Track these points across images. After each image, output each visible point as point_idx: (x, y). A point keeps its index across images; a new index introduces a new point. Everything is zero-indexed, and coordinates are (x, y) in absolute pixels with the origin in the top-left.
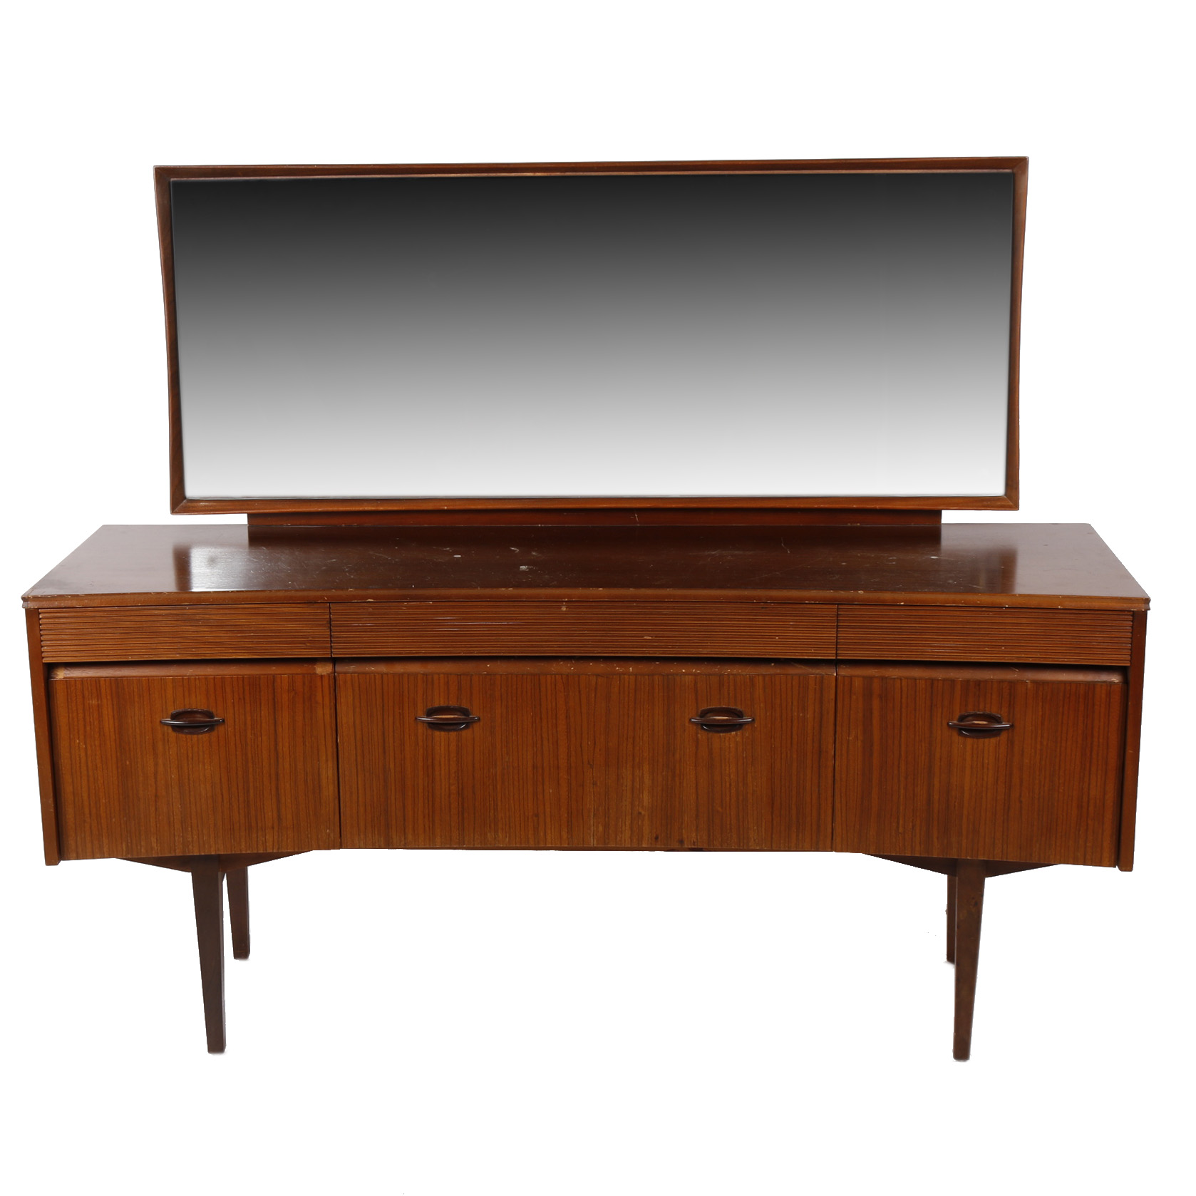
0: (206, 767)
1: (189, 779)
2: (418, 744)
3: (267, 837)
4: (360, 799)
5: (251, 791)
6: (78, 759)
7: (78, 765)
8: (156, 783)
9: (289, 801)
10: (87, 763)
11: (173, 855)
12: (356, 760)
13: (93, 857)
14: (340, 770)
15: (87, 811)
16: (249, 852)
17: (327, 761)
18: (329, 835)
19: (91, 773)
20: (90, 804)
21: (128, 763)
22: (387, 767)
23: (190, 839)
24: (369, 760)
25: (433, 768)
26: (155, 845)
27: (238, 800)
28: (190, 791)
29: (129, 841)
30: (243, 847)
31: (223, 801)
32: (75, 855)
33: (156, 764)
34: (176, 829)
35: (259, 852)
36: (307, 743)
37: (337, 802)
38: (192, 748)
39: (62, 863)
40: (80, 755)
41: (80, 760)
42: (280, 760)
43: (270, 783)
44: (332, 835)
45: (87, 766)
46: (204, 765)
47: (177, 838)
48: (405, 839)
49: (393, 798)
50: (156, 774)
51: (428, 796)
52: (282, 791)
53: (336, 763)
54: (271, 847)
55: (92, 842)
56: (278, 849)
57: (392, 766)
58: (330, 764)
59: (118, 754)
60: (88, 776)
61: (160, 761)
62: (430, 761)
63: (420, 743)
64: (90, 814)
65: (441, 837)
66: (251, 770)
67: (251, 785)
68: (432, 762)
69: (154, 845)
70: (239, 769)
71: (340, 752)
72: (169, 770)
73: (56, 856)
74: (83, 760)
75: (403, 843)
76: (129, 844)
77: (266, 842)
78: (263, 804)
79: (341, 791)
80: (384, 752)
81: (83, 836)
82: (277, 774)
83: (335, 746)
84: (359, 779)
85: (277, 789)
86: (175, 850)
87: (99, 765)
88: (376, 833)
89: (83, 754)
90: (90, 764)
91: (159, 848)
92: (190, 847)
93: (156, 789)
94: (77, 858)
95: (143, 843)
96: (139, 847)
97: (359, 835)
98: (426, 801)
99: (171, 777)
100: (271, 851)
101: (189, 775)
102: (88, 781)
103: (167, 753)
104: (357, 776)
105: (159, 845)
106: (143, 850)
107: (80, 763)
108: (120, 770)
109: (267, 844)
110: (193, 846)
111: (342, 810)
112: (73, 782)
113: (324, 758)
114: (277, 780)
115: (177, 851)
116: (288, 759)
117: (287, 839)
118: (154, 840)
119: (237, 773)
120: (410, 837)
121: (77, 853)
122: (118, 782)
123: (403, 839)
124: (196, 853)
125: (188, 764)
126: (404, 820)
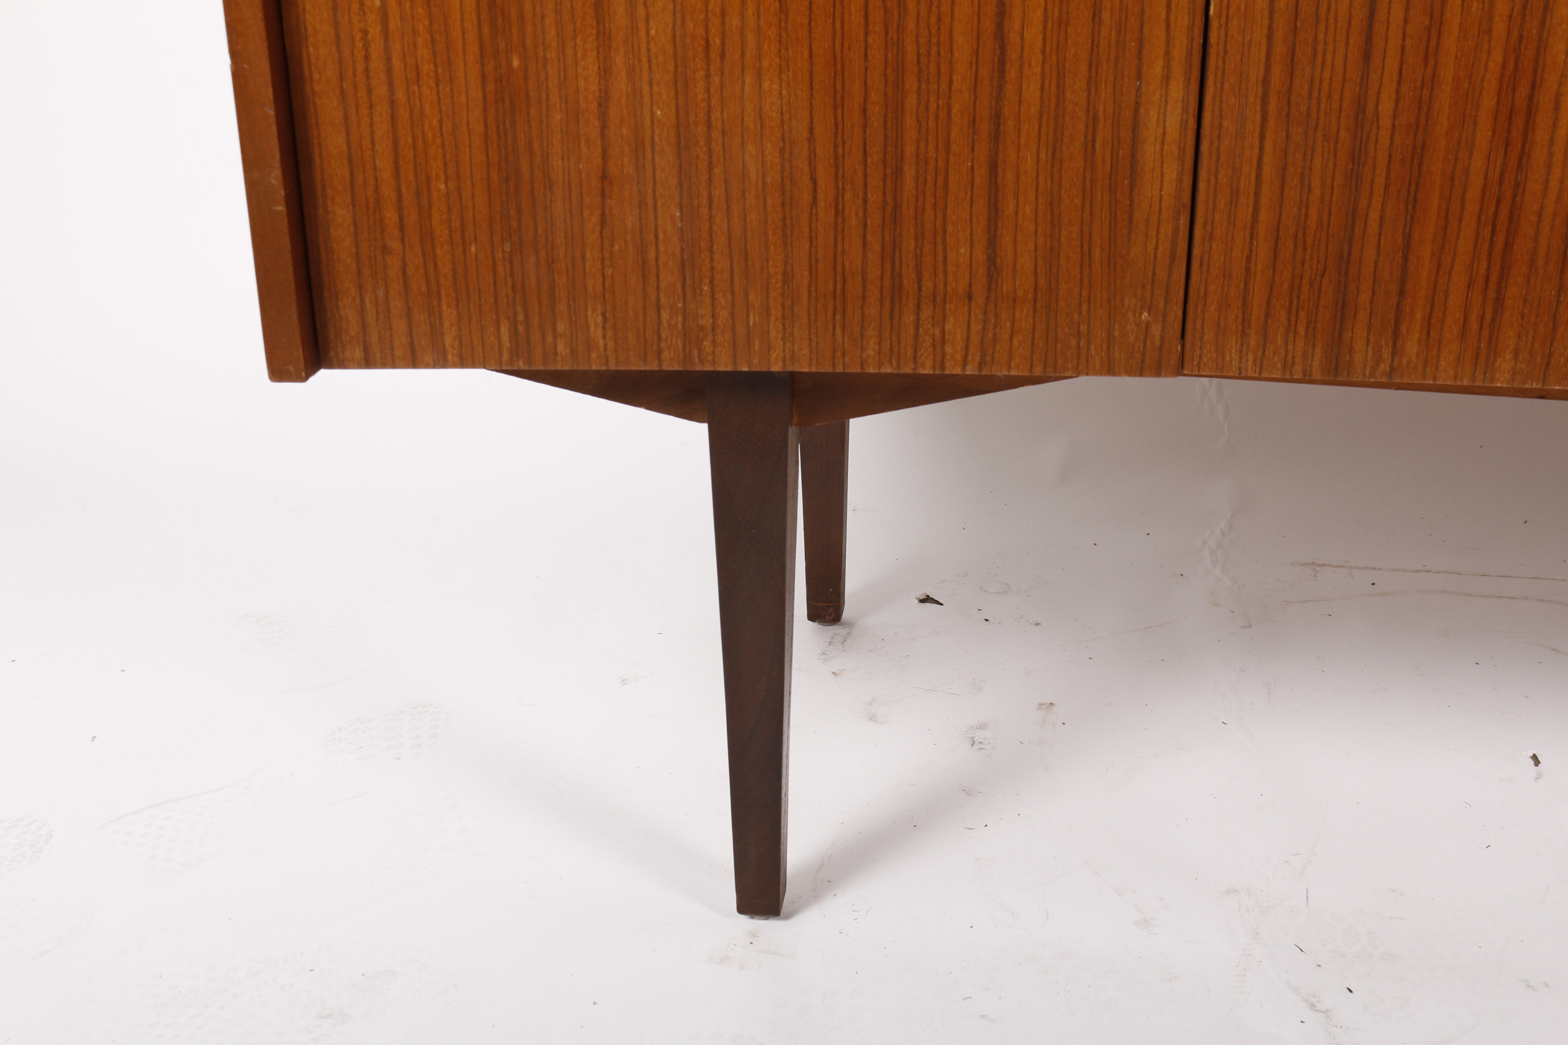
0: (766, 85)
1: (709, 123)
2: (1490, 31)
3: (949, 326)
4: (1263, 215)
5: (909, 173)
6: (359, 44)
7: (360, 67)
8: (603, 136)
9: (1028, 210)
10: (388, 60)
11: (653, 366)
12: (1266, 81)
13: (414, 362)
14: (1207, 115)
15: (391, 216)
16: (887, 369)
17: (1167, 78)
18: (1147, 328)
19: (400, 95)
20: (400, 197)
21: (516, 63)
22: (1371, 107)
23: (706, 322)
24: (1312, 82)
25: (1527, 121)
26: (600, 333)
27: (865, 201)
28: (711, 166)
29: (521, 317)
30: (870, 352)
31: (815, 201)
32: (359, 354)
33: (605, 72)
34: (663, 285)
35: (921, 371)
36: (1106, 15)
37: (1184, 221)
38: (723, 15)
39: (323, 374)
40: (365, 32)
41: (366, 47)
42: (1012, 73)
43: (973, 150)
44: (1156, 330)
45: (389, 71)
46: (759, 77)
47: (665, 316)
48: (1394, 354)
49: (1374, 216)
50: (603, 102)
51: (1496, 213)
52: (1010, 176)
53: (1195, 86)
54: (959, 357)
55: (409, 314)
56: (981, 365)
57: (1386, 106)
58: (1177, 90)
59: (486, 30)
60: (393, 104)
61: (619, 60)
62: (1523, 90)
63: (1500, 27)
64: (402, 227)
65: (1516, 353)
66: (911, 101)
67: (909, 150)
68: (1531, 97)
69: (596, 333)
70: (873, 96)
71: (1212, 52)
72: (646, 91)
73: (298, 352)
74: (376, 49)
75: (1384, 367)
76: (521, 329)
77: (943, 341)
78: (945, 216)
79: (1202, 185)
80: (1367, 56)
81: (381, 294)
82: (997, 119)
83: (1198, 30)
84: (1269, 146)
85: (993, 167)
86: (659, 352)
87: (426, 68)
88: (1301, 330)
89: (375, 31)
90: (397, 64)
91: (611, 344)
92: (707, 344)
93: (605, 156)
94: (368, 362)
95: (561, 327)
96: (550, 339)
97: (1244, 334)
98: (1487, 232)
99: (653, 115)
100: (957, 371)
101: (709, 108)
102: (393, 118)
103: (643, 34)
104: (1262, 138)
105: (609, 334)
106: (561, 347)
107: (367, 58)
108: (491, 87)
109: (949, 349)
110: (714, 342)
111: (1196, 251)
112: (346, 118)
113: (1158, 69)
114: (996, 137)
115: (665, 355)
116: (1038, 70)
117: (1011, 337)
118: (594, 319)
119: (864, 110)
120: (1411, 348)
121: (366, 349)
122: (486, 126)
123: (1386, 354)
124: (724, 365)
125: (708, 76)
126: (1401, 293)
